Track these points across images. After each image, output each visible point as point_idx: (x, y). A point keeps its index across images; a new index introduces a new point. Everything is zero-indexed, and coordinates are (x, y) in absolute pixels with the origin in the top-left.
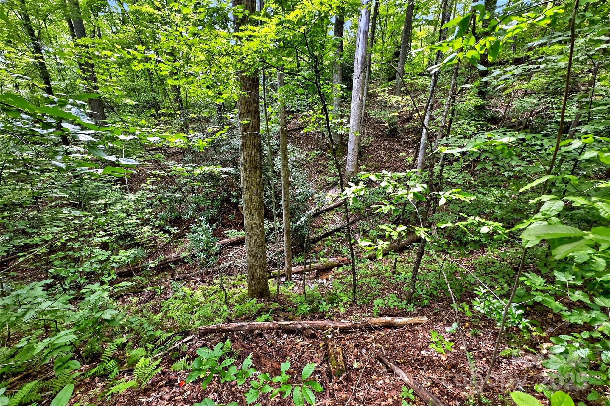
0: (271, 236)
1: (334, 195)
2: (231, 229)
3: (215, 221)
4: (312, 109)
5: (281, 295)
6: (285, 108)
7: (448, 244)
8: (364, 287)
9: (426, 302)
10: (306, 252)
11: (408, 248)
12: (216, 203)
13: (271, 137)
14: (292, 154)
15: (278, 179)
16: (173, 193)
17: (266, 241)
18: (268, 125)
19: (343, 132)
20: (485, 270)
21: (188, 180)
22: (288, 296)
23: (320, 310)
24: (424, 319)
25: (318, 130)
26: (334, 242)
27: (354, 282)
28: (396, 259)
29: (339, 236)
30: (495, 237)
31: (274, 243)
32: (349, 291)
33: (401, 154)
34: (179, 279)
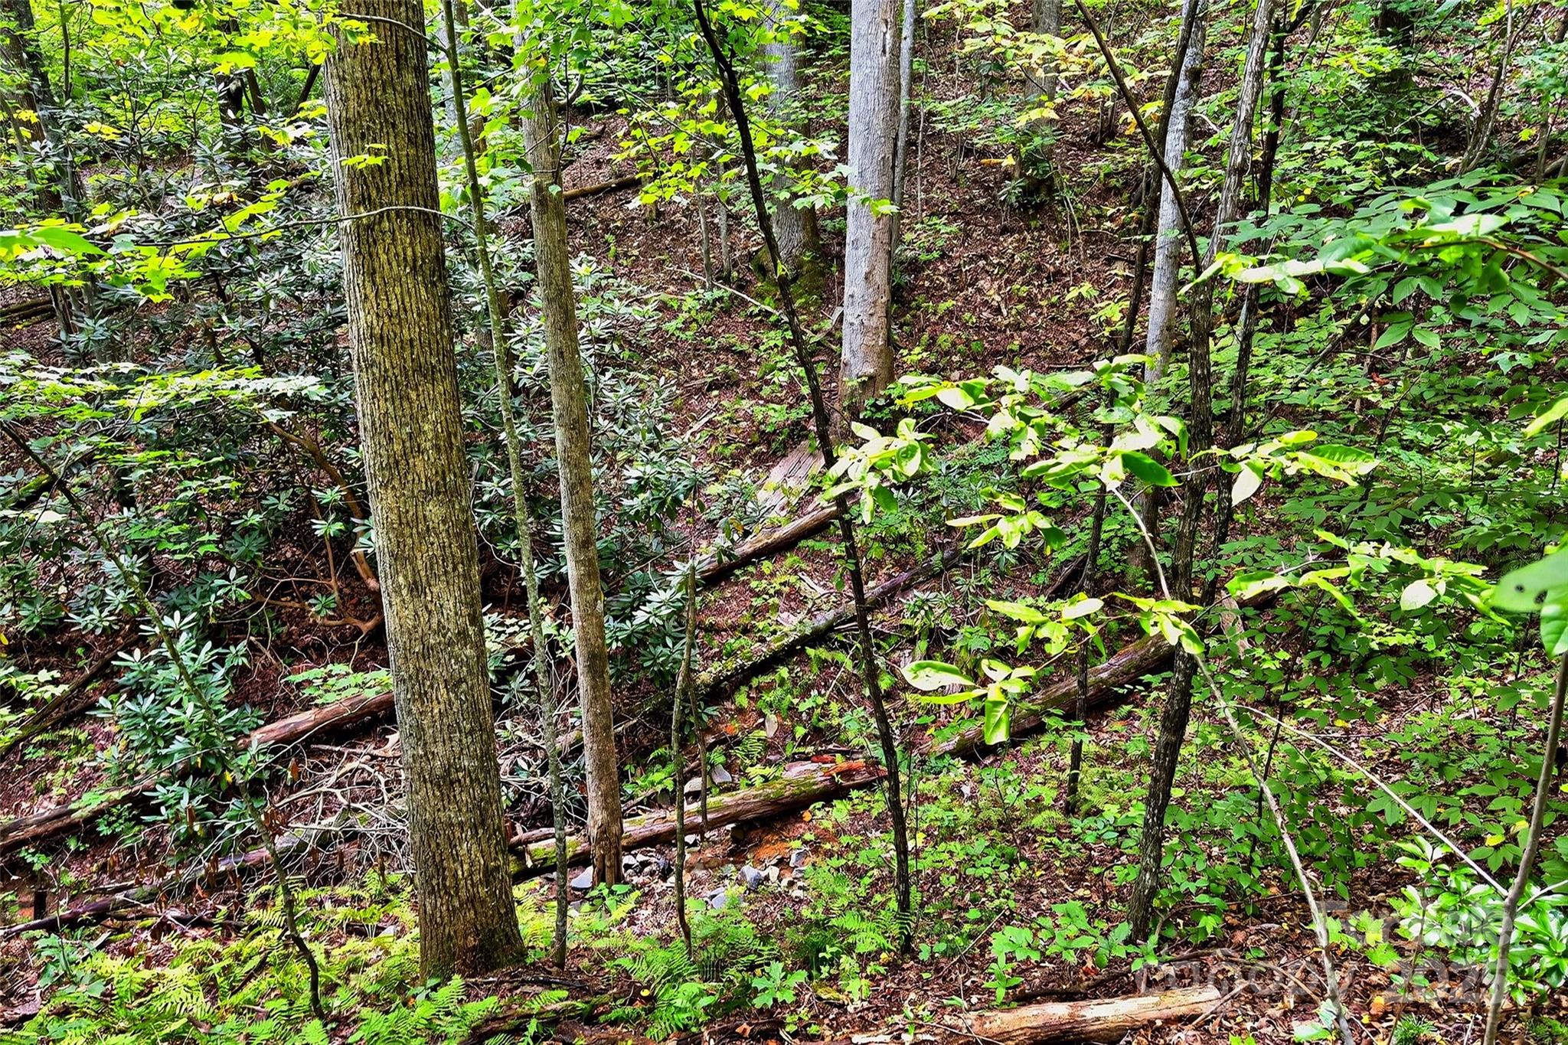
0: (518, 682)
1: (791, 483)
2: (319, 659)
3: (240, 630)
4: (675, 97)
5: (577, 953)
6: (547, 91)
7: (1289, 670)
8: (948, 881)
9: (1209, 923)
10: (683, 744)
11: (1124, 700)
12: (240, 548)
13: (493, 228)
14: (591, 305)
15: (535, 421)
16: (23, 504)
17: (498, 708)
18: (473, 174)
19: (819, 202)
20: (1441, 769)
21: (101, 441)
22: (611, 954)
23: (758, 1002)
24: (1205, 998)
25: (708, 192)
26: (805, 695)
27: (903, 863)
28: (1077, 748)
29: (824, 664)
30: (1475, 629)
31: (533, 716)
32: (883, 905)
33: (1074, 293)
34: (72, 923)
